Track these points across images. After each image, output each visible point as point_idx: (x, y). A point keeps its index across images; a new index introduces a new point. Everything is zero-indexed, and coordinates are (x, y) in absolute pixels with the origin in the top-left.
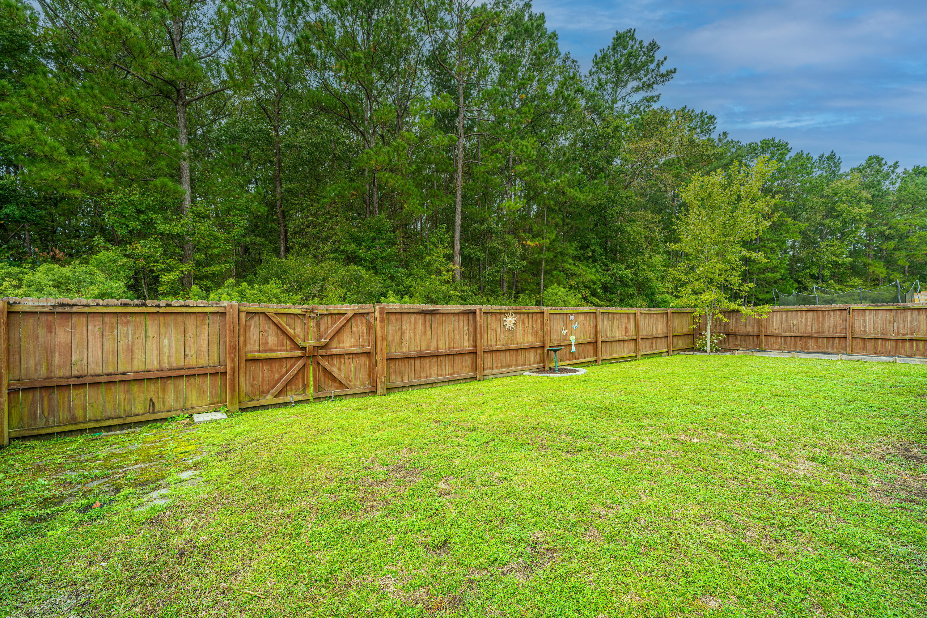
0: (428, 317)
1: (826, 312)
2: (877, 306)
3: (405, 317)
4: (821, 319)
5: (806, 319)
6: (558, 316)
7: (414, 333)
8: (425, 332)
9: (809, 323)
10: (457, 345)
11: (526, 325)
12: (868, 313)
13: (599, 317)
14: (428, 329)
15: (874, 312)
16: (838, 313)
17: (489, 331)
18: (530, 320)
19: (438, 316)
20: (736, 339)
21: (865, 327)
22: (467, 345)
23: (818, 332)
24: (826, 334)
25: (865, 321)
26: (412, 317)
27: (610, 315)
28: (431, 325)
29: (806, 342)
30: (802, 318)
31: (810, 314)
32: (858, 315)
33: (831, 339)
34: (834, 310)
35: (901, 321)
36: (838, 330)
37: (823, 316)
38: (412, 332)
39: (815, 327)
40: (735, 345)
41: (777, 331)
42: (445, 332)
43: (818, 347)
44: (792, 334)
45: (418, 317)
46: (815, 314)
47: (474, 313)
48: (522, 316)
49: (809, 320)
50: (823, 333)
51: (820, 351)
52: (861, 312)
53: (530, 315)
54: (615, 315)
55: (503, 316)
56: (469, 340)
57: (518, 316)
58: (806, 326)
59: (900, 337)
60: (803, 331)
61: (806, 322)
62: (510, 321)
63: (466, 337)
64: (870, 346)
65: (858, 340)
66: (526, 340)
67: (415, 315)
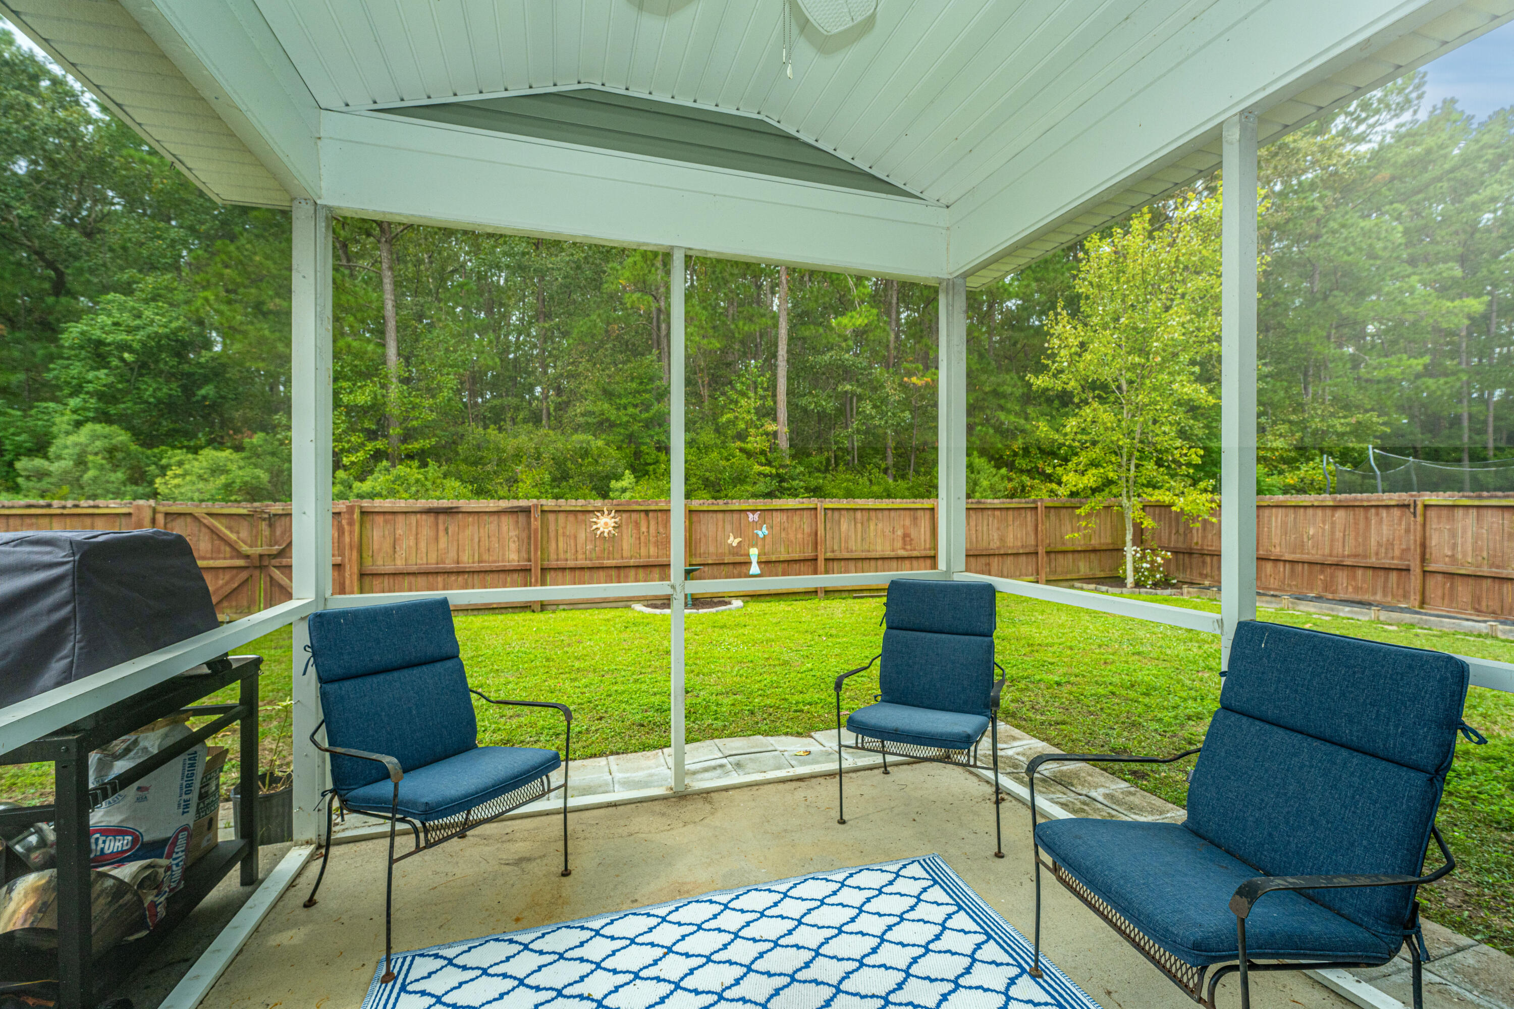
0: (441, 518)
1: (1373, 510)
2: (1480, 497)
3: (400, 519)
4: (1362, 525)
5: (1333, 524)
6: (720, 515)
7: (417, 539)
8: (437, 539)
9: (1339, 535)
10: (495, 558)
11: (644, 529)
12: (1460, 513)
13: (821, 515)
14: (441, 533)
15: (1473, 512)
16: (1396, 512)
17: (561, 539)
18: (652, 523)
19: (460, 515)
20: (1204, 562)
21: (1454, 547)
22: (516, 558)
23: (1356, 556)
24: (1373, 561)
25: (1453, 534)
26: (413, 519)
27: (859, 514)
28: (446, 530)
29: (1332, 576)
30: (1324, 522)
31: (1340, 514)
32: (1439, 517)
33: (1382, 573)
34: (1387, 507)
36: (1397, 553)
37: (1367, 519)
38: (412, 538)
39: (1351, 541)
40: (1201, 574)
41: (1278, 549)
42: (472, 540)
43: (1357, 589)
44: (1305, 557)
45: (424, 517)
46: (1351, 512)
47: (527, 511)
48: (634, 516)
49: (1339, 527)
50: (1365, 557)
51: (1358, 597)
52: (1445, 512)
53: (651, 514)
55: (590, 515)
56: (519, 552)
57: (625, 515)
58: (1332, 540)
60: (1327, 551)
61: (1333, 533)
62: (606, 524)
63: (513, 546)
64: (1464, 591)
65: (1440, 578)
66: (643, 551)
67: (419, 516)
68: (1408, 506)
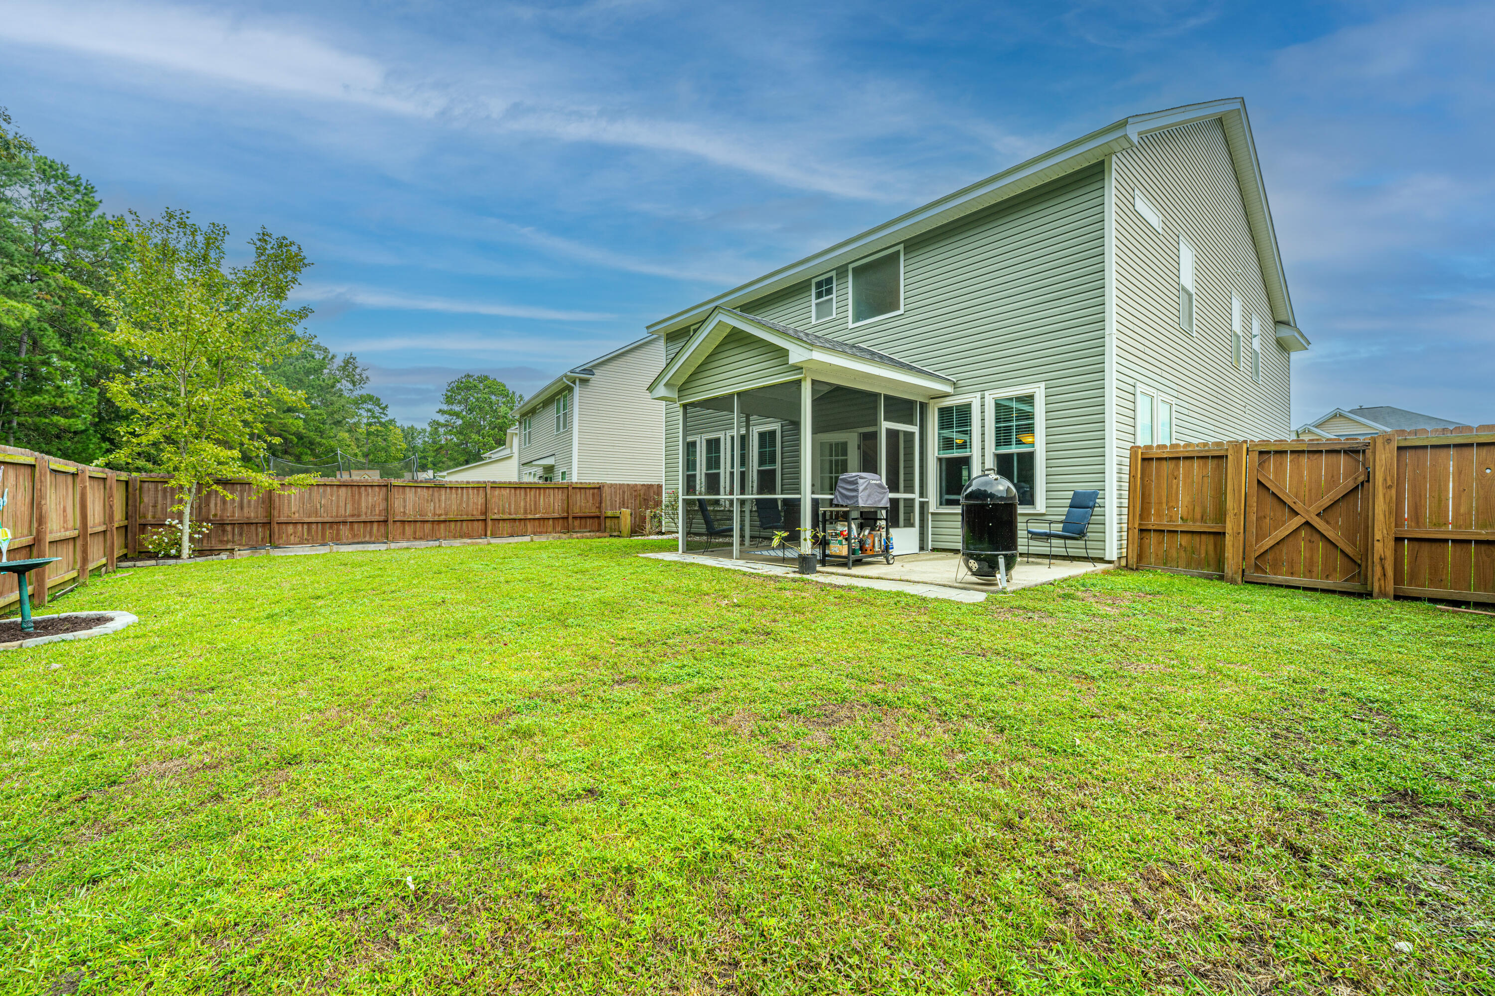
1: (363, 488)
4: (357, 497)
5: (338, 496)
9: (342, 504)
12: (407, 489)
15: (413, 489)
16: (377, 489)
20: (224, 531)
21: (405, 507)
23: (353, 516)
24: (363, 518)
25: (405, 501)
29: (338, 530)
30: (332, 496)
31: (343, 491)
32: (398, 492)
33: (369, 525)
34: (372, 486)
35: (437, 501)
36: (377, 512)
37: (360, 493)
39: (349, 508)
40: (221, 542)
41: (297, 515)
43: (354, 536)
44: (319, 519)
46: (349, 489)
49: (342, 499)
50: (359, 516)
51: (356, 541)
52: (401, 490)
58: (338, 507)
59: (436, 518)
60: (334, 514)
61: (338, 501)
64: (409, 529)
65: (398, 524)
68: (385, 486)
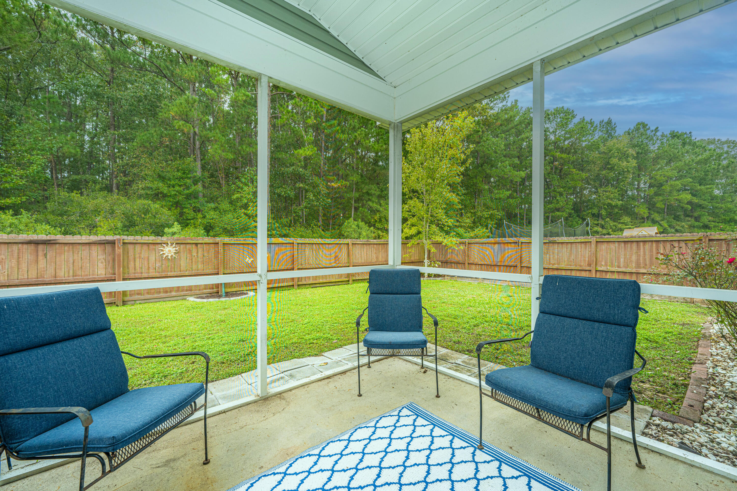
0: (41, 247)
1: (506, 244)
3: (4, 246)
4: (503, 250)
5: (494, 250)
6: (241, 247)
7: (18, 261)
8: (37, 262)
9: (496, 254)
10: (86, 273)
11: (194, 254)
13: (296, 246)
14: (41, 258)
16: (513, 245)
17: (137, 260)
18: (200, 250)
19: (57, 246)
21: (529, 257)
22: (104, 273)
25: (529, 253)
26: (15, 247)
27: (314, 246)
28: (45, 255)
30: (491, 249)
31: (496, 246)
32: (525, 247)
33: (509, 268)
34: (510, 243)
37: (504, 248)
38: (14, 262)
39: (499, 256)
42: (68, 261)
45: (25, 246)
46: (499, 245)
47: (113, 243)
48: (188, 246)
49: (496, 251)
52: (527, 245)
53: (199, 246)
54: (321, 246)
55: (159, 246)
56: (106, 268)
57: (182, 246)
58: (494, 256)
61: (494, 253)
62: (170, 251)
63: (101, 265)
65: (525, 268)
66: (194, 267)
67: (20, 245)
68: (516, 243)
